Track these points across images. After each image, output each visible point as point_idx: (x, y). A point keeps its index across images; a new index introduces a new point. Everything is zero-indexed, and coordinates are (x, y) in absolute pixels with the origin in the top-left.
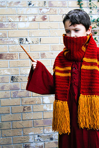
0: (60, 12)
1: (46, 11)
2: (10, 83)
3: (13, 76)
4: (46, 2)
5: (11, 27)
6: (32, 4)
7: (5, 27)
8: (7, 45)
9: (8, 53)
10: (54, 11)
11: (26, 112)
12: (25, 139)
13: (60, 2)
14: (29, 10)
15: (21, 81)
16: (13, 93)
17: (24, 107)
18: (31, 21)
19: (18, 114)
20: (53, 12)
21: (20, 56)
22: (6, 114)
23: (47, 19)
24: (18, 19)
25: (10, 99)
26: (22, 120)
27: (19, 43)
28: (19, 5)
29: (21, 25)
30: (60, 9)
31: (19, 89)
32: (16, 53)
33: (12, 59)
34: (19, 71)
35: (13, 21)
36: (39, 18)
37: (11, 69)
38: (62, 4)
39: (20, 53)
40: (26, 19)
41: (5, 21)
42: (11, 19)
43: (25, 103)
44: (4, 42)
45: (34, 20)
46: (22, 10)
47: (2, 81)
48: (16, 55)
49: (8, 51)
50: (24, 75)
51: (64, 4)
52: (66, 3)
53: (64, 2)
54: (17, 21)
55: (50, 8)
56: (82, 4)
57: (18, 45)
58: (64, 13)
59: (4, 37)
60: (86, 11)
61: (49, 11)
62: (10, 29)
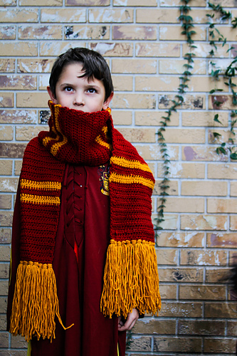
0: (140, 51)
1: (106, 50)
4: (108, 28)
5: (24, 84)
6: (75, 34)
7: (10, 85)
8: (12, 125)
9: (14, 142)
10: (125, 50)
13: (139, 29)
20: (122, 51)
24: (40, 67)
27: (40, 122)
28: (45, 35)
29: (47, 81)
30: (140, 44)
35: (29, 71)
38: (144, 34)
41: (12, 71)
42: (24, 65)
44: (6, 117)
46: (50, 47)
49: (14, 139)
51: (149, 34)
52: (153, 31)
53: (150, 27)
54: (37, 71)
55: (115, 42)
56: (193, 33)
57: (38, 125)
58: (149, 54)
59: (6, 106)
60: (203, 49)
61: (113, 50)
62: (22, 88)
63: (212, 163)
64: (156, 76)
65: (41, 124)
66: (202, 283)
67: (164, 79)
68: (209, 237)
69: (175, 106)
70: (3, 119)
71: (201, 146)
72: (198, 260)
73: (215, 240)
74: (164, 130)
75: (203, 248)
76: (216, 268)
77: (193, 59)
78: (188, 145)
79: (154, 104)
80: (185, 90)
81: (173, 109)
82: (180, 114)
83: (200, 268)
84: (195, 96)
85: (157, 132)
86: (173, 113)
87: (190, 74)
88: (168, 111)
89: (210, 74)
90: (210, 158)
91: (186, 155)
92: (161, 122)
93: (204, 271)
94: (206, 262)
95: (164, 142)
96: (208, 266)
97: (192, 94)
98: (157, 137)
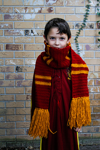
0: (67, 4)
1: (53, 3)
2: (14, 73)
3: (18, 66)
5: (17, 18)
7: (11, 19)
8: (13, 37)
9: (14, 44)
10: (61, 3)
11: (29, 100)
12: (27, 125)
14: (35, 2)
15: (25, 71)
16: (17, 82)
17: (27, 95)
18: (37, 13)
19: (22, 101)
20: (60, 4)
21: (25, 47)
22: (10, 101)
23: (53, 11)
24: (24, 10)
25: (15, 87)
26: (25, 107)
27: (25, 35)
29: (27, 17)
30: (67, 1)
31: (23, 79)
32: (22, 44)
33: (17, 50)
34: (24, 62)
35: (19, 12)
36: (45, 9)
37: (16, 60)
39: (25, 44)
40: (32, 11)
41: (12, 12)
42: (17, 10)
43: (29, 92)
45: (40, 12)
46: (28, 2)
47: (8, 70)
48: (21, 46)
49: (14, 42)
50: (28, 66)
54: (23, 13)
57: (24, 36)
58: (71, 5)
59: (10, 28)
60: (94, 3)
61: (56, 3)
62: (17, 20)
63: (97, 51)
64: (74, 14)
65: (25, 36)
66: (92, 99)
67: (77, 16)
68: (95, 81)
69: (82, 28)
70: (9, 34)
71: (93, 44)
72: (91, 90)
73: (98, 82)
74: (77, 38)
75: (93, 86)
76: (98, 93)
77: (90, 7)
78: (87, 44)
79: (73, 27)
80: (86, 21)
81: (81, 29)
82: (84, 31)
83: (92, 94)
84: (90, 23)
85: (74, 39)
86: (81, 30)
87: (88, 14)
88: (79, 29)
89: (96, 14)
90: (96, 49)
91: (86, 48)
92: (76, 35)
93: (93, 95)
94: (94, 91)
95: (78, 43)
96: (95, 92)
97: (89, 22)
98: (74, 41)
